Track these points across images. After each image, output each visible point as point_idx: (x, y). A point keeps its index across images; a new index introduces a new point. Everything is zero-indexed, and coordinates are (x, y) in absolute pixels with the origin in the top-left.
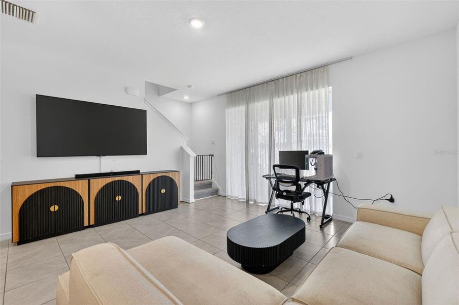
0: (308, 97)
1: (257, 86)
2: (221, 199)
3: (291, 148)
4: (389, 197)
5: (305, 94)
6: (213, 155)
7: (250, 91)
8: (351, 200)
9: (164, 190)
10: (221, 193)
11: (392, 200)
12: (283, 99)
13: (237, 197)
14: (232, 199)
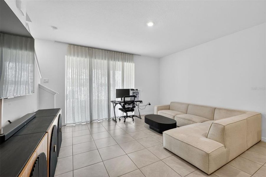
0: (126, 65)
4: (149, 104)
5: (125, 63)
7: (92, 50)
8: (140, 107)
12: (114, 62)
13: (78, 123)
14: (75, 125)
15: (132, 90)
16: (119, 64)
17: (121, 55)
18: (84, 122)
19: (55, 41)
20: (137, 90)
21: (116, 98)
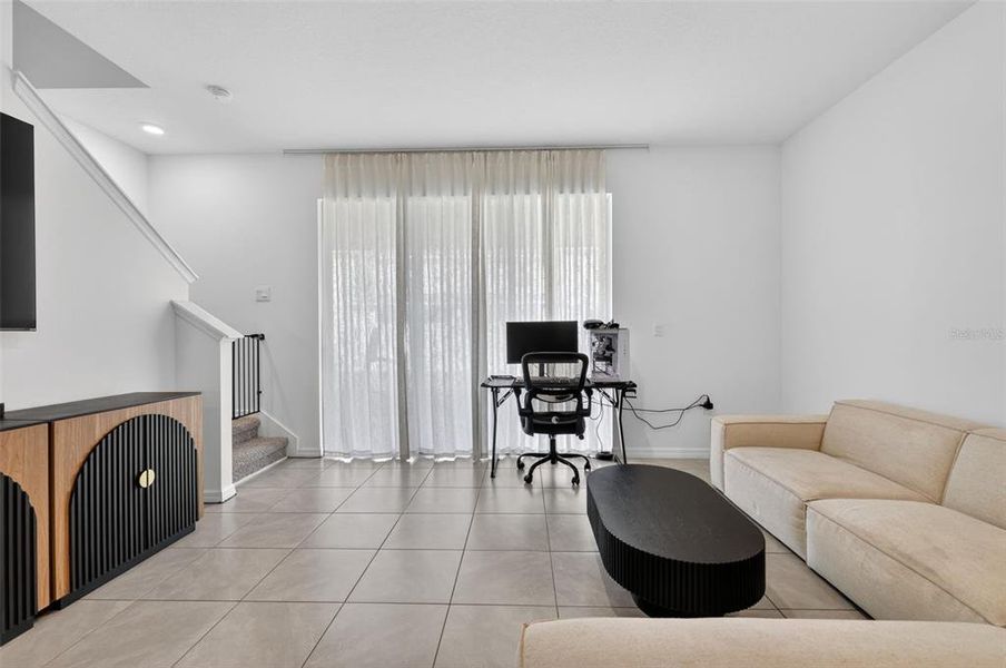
0: (566, 206)
1: (432, 156)
2: (297, 471)
3: (525, 318)
4: (704, 401)
5: (560, 199)
6: (262, 337)
7: (410, 162)
8: (646, 416)
9: (151, 472)
10: (298, 447)
11: (708, 405)
12: (506, 199)
13: (362, 453)
14: (348, 460)
15: (589, 325)
16: (530, 204)
17: (539, 160)
18: (381, 455)
19: (286, 152)
20: (616, 326)
21: (509, 362)
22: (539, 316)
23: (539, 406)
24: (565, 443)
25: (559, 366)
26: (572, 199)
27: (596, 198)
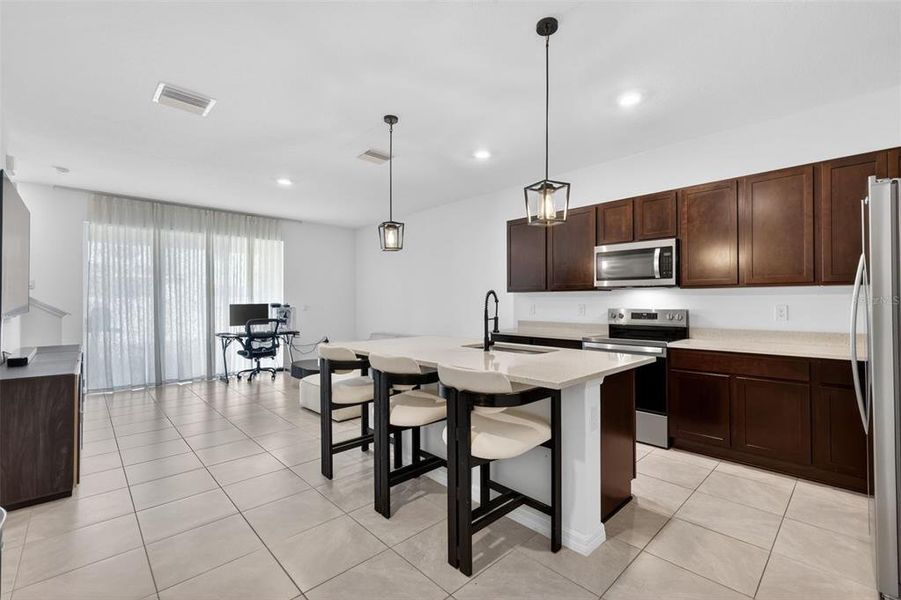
0: (260, 245)
4: (325, 339)
7: (163, 210)
12: (225, 237)
13: (122, 388)
14: (111, 393)
15: (274, 306)
16: (240, 242)
17: (246, 220)
18: (137, 385)
20: (289, 306)
21: (231, 325)
22: (245, 301)
23: (256, 345)
24: (265, 362)
25: (258, 326)
26: (263, 242)
27: (276, 243)
